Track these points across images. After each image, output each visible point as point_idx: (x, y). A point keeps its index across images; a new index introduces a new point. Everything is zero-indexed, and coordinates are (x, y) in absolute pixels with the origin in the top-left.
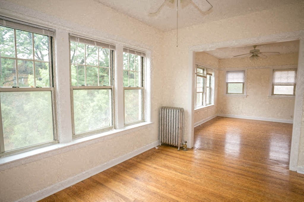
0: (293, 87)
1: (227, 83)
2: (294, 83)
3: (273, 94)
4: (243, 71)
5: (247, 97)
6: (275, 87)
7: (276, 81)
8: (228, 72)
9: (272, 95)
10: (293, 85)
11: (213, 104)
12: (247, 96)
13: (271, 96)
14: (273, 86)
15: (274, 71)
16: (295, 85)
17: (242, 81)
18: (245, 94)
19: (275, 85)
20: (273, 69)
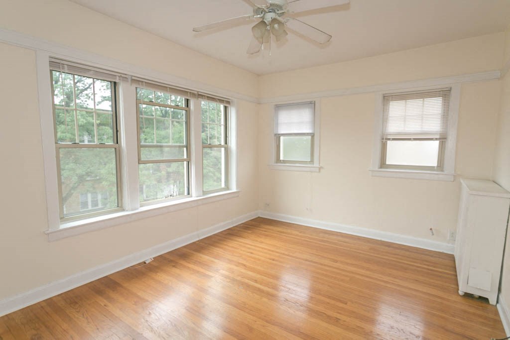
0: (436, 144)
1: (278, 137)
2: (441, 134)
3: (383, 164)
4: (311, 103)
5: (319, 172)
6: (390, 144)
7: (393, 127)
8: (278, 107)
9: (381, 167)
10: (436, 139)
11: (234, 188)
12: (320, 168)
13: (377, 169)
14: (384, 141)
15: (387, 98)
16: (443, 139)
17: (310, 131)
18: (316, 164)
19: (389, 139)
20: (383, 94)
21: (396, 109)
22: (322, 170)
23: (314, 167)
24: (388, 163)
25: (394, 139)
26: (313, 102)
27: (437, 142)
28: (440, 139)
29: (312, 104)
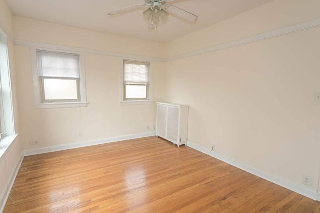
1: (42, 79)
2: (147, 83)
13: (123, 101)
15: (125, 62)
17: (75, 76)
19: (126, 84)
20: (124, 59)
21: (129, 68)
22: (88, 105)
23: (81, 103)
24: (126, 97)
25: (130, 85)
26: (78, 55)
27: (145, 87)
28: (146, 85)
29: (76, 56)
